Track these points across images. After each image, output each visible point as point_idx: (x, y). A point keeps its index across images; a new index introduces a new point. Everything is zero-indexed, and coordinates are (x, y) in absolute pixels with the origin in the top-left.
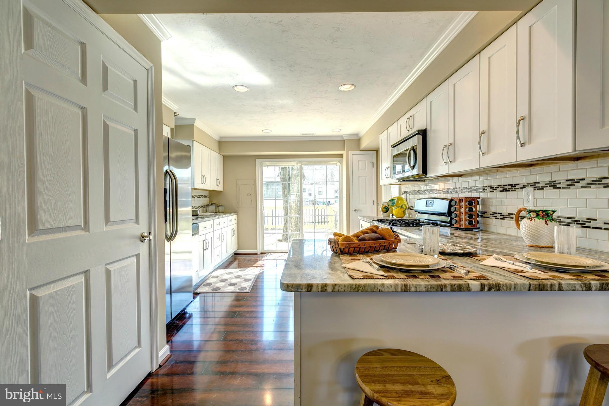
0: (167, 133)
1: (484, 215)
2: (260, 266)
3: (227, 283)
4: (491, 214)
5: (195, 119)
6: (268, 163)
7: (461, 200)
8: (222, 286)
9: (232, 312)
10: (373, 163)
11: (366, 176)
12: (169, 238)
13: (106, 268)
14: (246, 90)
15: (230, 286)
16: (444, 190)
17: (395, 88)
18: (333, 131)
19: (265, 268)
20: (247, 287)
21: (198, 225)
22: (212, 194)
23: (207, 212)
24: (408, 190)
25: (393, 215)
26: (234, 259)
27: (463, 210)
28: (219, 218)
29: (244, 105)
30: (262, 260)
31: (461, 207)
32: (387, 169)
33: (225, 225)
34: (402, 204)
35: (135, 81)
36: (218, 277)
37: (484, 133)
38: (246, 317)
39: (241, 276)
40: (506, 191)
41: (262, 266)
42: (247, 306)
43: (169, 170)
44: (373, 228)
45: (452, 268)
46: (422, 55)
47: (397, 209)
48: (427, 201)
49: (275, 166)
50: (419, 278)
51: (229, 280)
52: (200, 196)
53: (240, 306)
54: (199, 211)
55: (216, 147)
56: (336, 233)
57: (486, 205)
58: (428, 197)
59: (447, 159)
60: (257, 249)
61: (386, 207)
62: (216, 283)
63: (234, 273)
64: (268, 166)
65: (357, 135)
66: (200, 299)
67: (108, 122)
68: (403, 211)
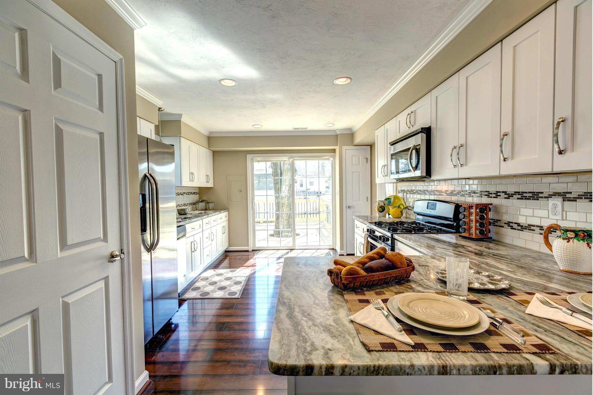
0: (151, 129)
1: (496, 224)
2: (251, 266)
3: (216, 286)
4: (505, 223)
5: (182, 114)
6: (259, 159)
7: (471, 207)
8: (211, 290)
9: (220, 323)
10: (367, 158)
11: (360, 172)
12: (150, 248)
13: (63, 301)
14: (234, 84)
15: (220, 290)
16: (447, 192)
17: (394, 82)
18: (326, 125)
19: (257, 268)
20: (237, 292)
21: (185, 227)
22: (201, 191)
23: (197, 210)
24: (406, 189)
25: (389, 214)
26: (224, 257)
27: (473, 217)
28: (208, 217)
29: (233, 100)
30: (253, 258)
31: (470, 214)
32: (383, 167)
33: (216, 223)
34: (399, 204)
35: (100, 76)
36: (207, 279)
37: (506, 135)
38: (235, 330)
39: (231, 278)
40: (525, 199)
41: (253, 266)
42: (237, 316)
43: (148, 173)
44: (381, 252)
45: (497, 325)
46: (427, 46)
47: (395, 209)
48: (428, 203)
49: (266, 161)
50: (460, 350)
51: (218, 283)
52: (189, 193)
53: (230, 316)
54: (187, 210)
55: (205, 142)
56: (337, 261)
57: (500, 212)
58: (428, 199)
59: (456, 162)
60: (248, 246)
61: (382, 206)
62: (205, 286)
63: (224, 275)
64: (259, 161)
65: (350, 129)
66: (188, 306)
67: (61, 126)
68: (401, 212)
